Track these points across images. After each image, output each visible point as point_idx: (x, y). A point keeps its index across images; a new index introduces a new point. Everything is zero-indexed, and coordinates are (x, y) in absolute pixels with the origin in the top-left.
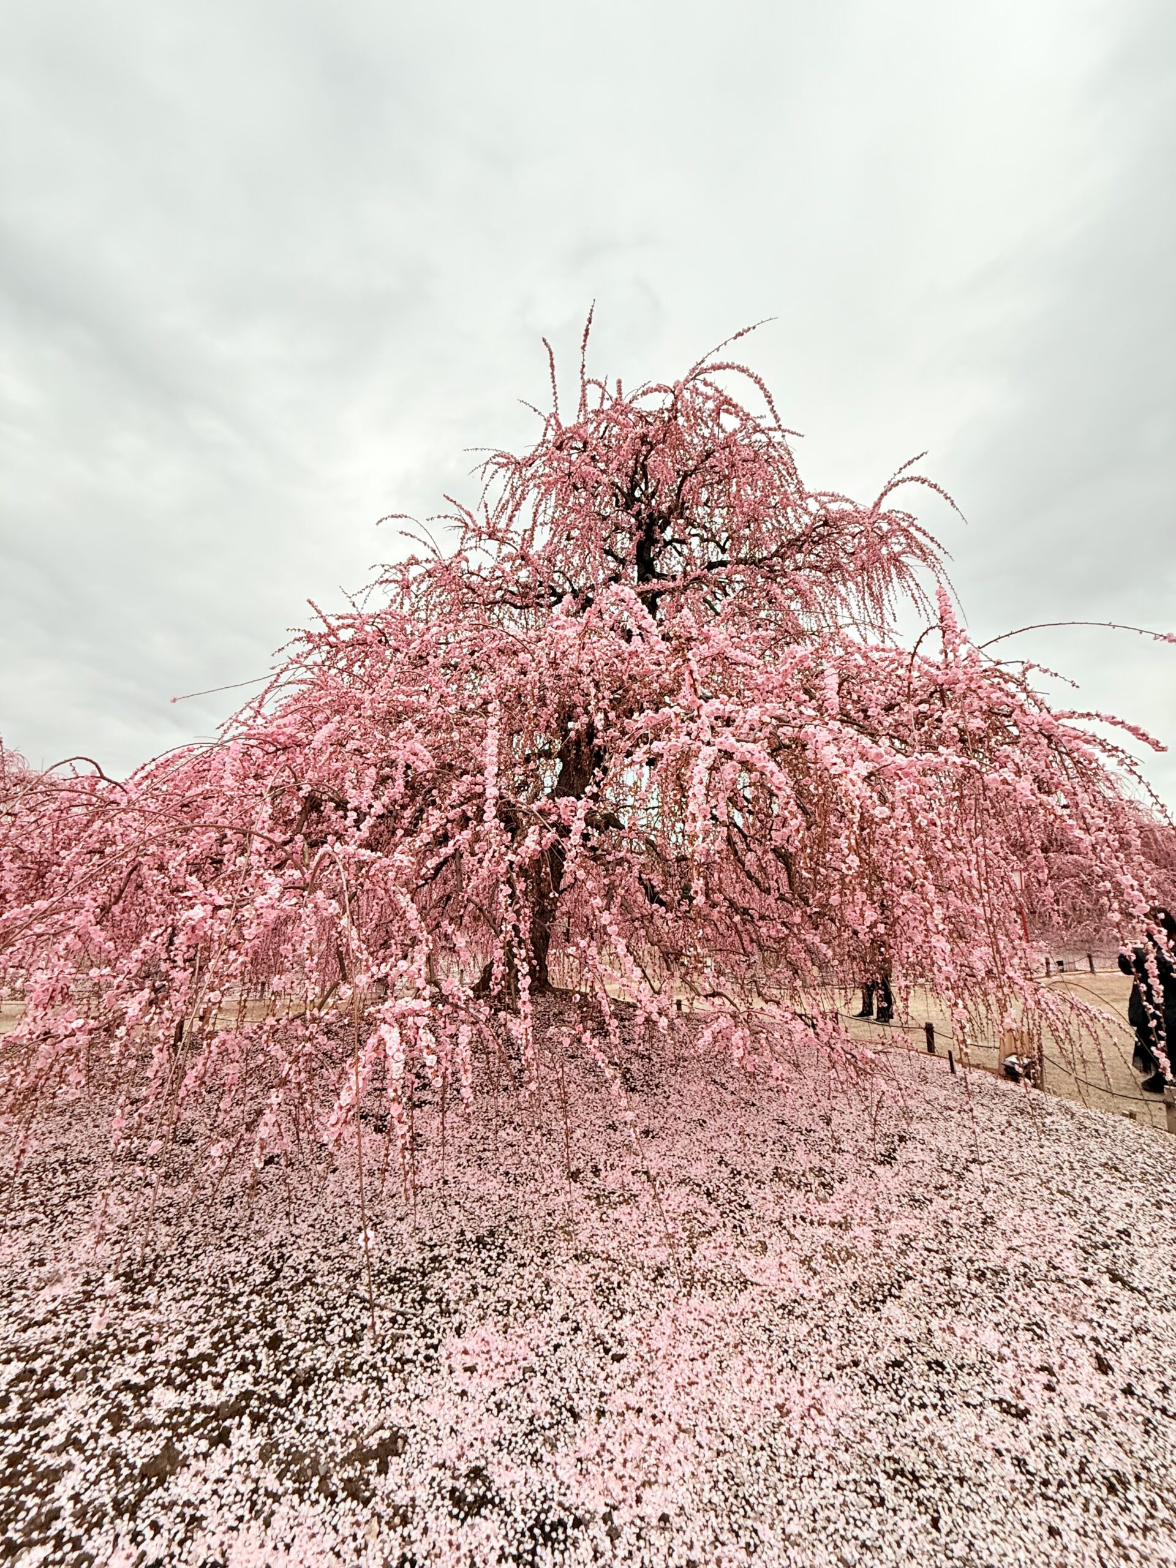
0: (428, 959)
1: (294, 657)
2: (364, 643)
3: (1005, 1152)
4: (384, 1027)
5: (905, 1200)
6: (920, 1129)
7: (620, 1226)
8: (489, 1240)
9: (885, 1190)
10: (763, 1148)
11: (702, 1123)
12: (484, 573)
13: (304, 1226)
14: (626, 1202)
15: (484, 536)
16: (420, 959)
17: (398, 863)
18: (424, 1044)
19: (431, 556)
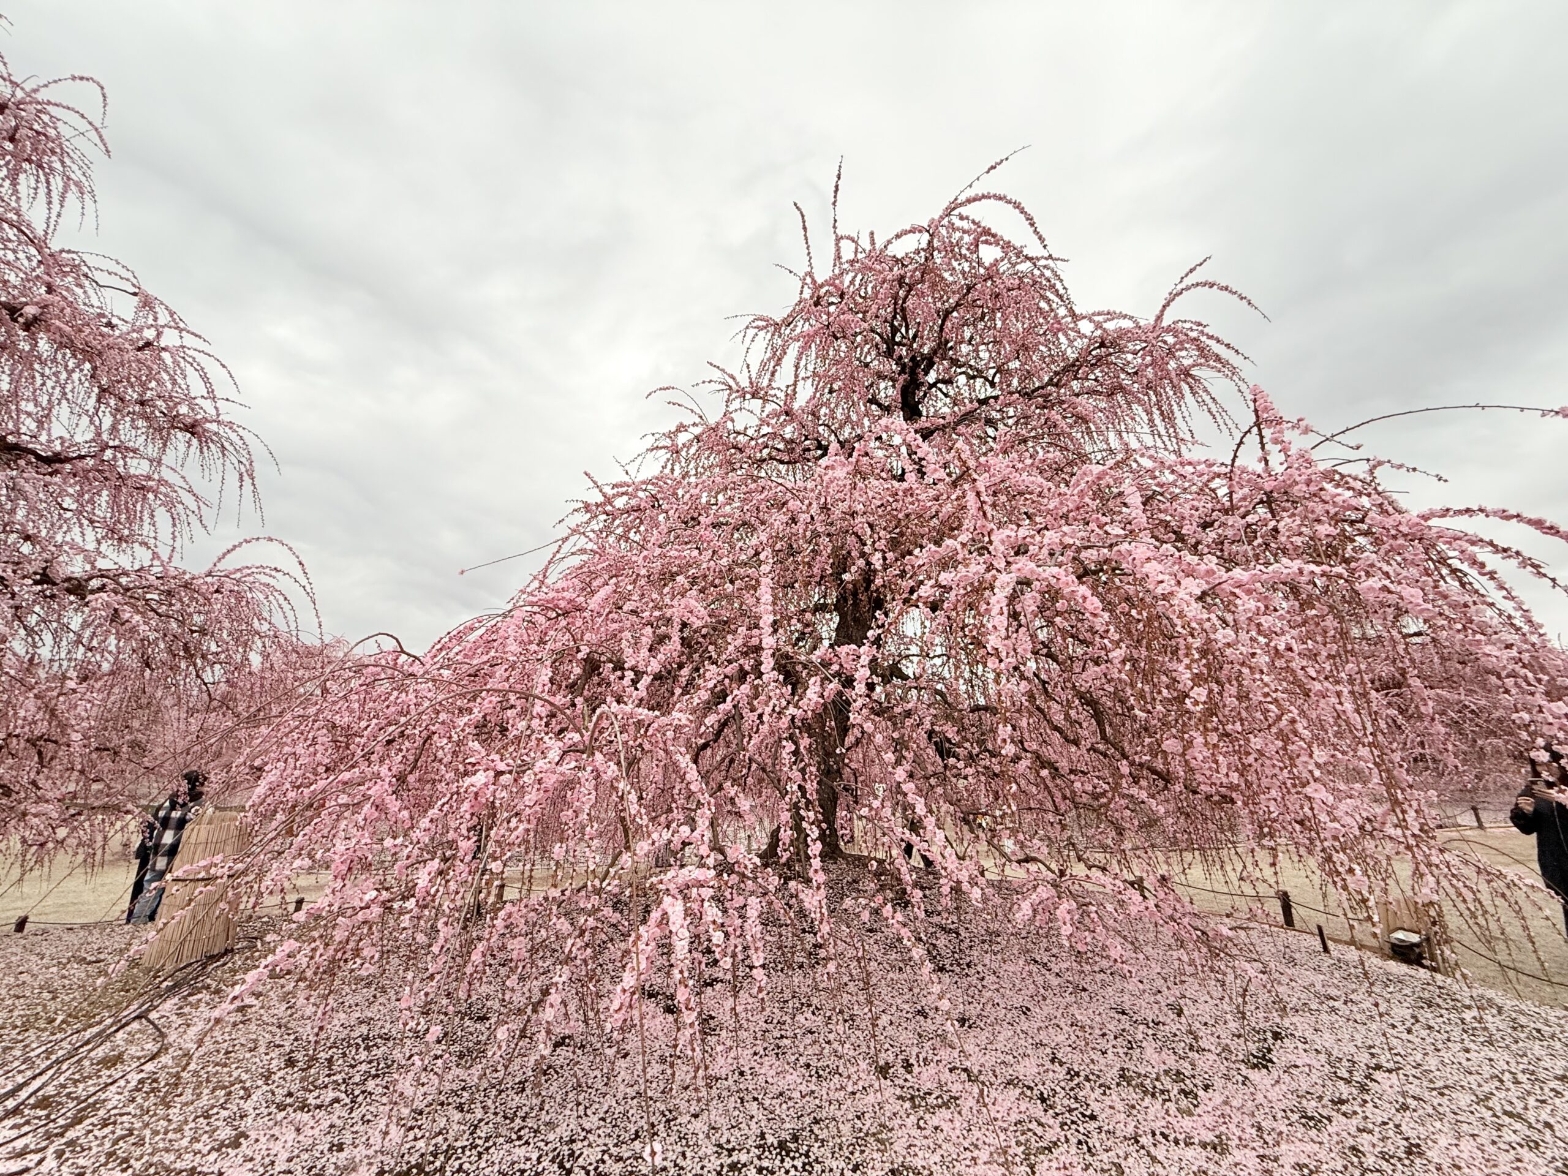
0: (712, 824)
1: (573, 526)
2: (638, 509)
3: (1419, 1057)
4: (667, 900)
5: (1295, 1117)
6: (1300, 1023)
7: (941, 1136)
8: (792, 1146)
9: (1265, 1103)
10: (1103, 1044)
11: (1026, 1011)
12: (750, 432)
13: (595, 1118)
14: (946, 1105)
15: (748, 396)
16: (703, 824)
17: (676, 722)
18: (710, 919)
19: (698, 420)
